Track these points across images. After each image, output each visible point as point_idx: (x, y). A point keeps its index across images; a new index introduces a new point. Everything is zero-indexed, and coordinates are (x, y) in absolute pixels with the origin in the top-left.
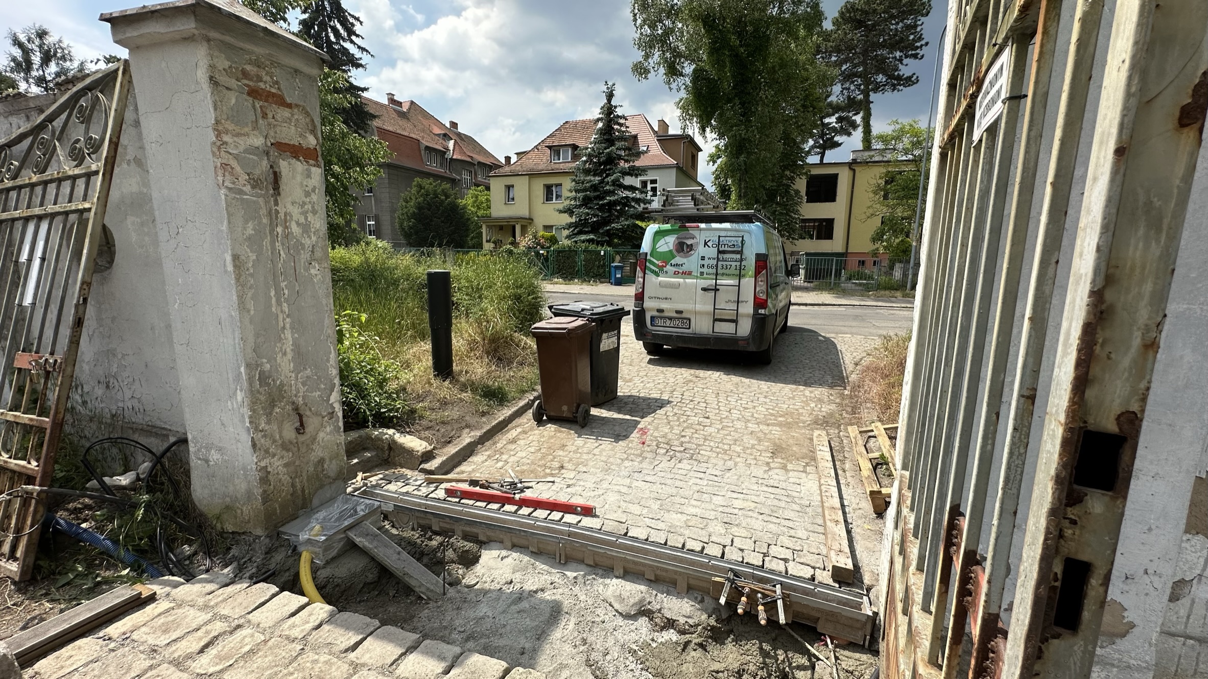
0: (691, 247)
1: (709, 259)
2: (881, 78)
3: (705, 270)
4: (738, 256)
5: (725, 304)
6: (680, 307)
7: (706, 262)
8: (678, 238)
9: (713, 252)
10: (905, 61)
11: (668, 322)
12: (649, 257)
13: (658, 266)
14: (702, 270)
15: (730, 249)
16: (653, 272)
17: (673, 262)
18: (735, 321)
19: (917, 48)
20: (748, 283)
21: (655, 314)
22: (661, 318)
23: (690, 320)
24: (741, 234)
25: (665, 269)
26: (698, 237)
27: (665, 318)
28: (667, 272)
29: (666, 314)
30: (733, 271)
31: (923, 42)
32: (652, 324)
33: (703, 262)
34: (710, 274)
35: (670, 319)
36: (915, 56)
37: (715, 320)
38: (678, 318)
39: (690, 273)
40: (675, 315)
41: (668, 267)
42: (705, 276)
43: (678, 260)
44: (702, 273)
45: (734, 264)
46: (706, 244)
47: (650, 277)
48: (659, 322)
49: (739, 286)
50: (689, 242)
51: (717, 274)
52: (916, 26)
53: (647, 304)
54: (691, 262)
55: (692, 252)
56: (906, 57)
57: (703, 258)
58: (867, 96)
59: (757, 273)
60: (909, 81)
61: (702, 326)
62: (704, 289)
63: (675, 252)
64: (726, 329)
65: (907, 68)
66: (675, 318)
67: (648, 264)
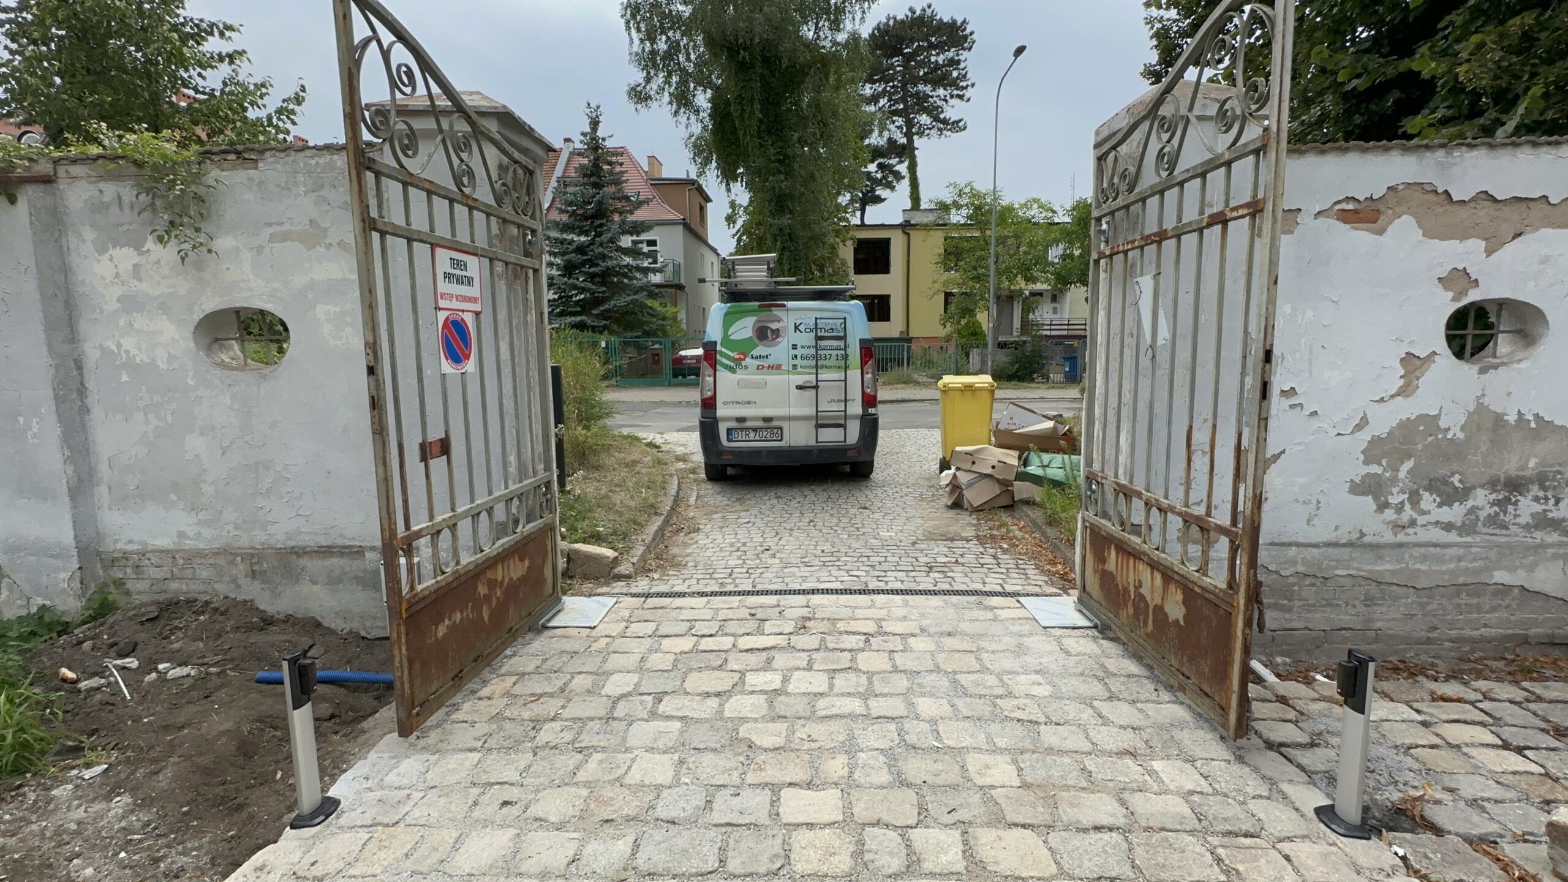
0: (777, 333)
1: (803, 347)
2: (924, 119)
3: (798, 362)
4: (841, 343)
5: (829, 405)
6: (769, 412)
7: (799, 352)
8: (758, 321)
9: (808, 339)
10: (952, 102)
11: (752, 435)
12: (719, 348)
13: (734, 360)
14: (795, 362)
15: (827, 334)
16: (726, 367)
17: (755, 352)
18: (844, 426)
19: (963, 88)
20: (855, 374)
21: (733, 424)
22: (742, 429)
23: (781, 429)
24: (842, 315)
25: (744, 363)
26: (785, 319)
27: (747, 429)
28: (746, 367)
29: (749, 424)
30: (833, 362)
31: (969, 83)
32: (729, 440)
33: (795, 352)
34: (804, 367)
35: (755, 430)
36: (961, 97)
37: (819, 426)
38: (766, 429)
39: (779, 367)
40: (760, 424)
41: (748, 360)
42: (799, 369)
43: (760, 350)
44: (795, 367)
45: (834, 353)
46: (796, 328)
47: (723, 375)
48: (740, 435)
49: (845, 380)
50: (774, 326)
51: (817, 367)
52: (958, 62)
53: (721, 412)
54: (779, 352)
55: (780, 339)
56: (952, 97)
57: (795, 347)
58: (910, 141)
59: (863, 364)
60: (956, 126)
61: (799, 436)
62: (799, 387)
63: (755, 340)
64: (830, 436)
65: (953, 110)
66: (761, 429)
67: (718, 357)
